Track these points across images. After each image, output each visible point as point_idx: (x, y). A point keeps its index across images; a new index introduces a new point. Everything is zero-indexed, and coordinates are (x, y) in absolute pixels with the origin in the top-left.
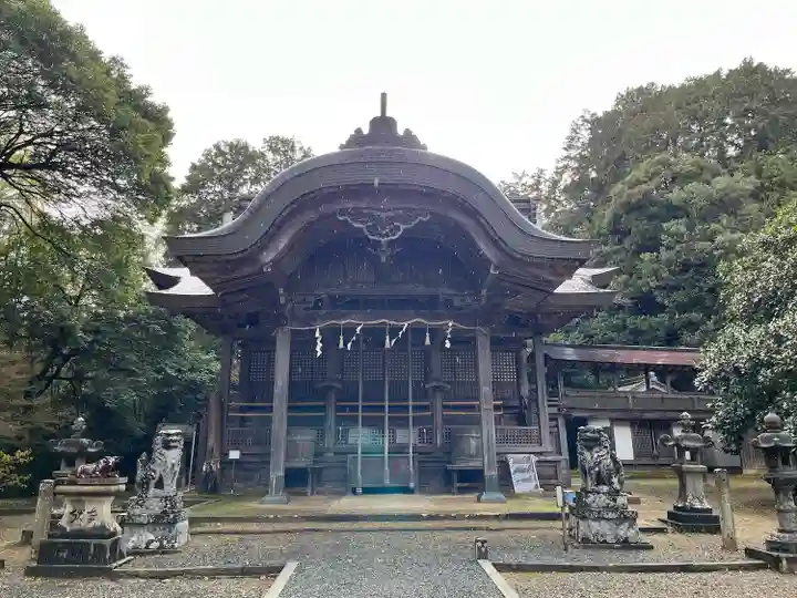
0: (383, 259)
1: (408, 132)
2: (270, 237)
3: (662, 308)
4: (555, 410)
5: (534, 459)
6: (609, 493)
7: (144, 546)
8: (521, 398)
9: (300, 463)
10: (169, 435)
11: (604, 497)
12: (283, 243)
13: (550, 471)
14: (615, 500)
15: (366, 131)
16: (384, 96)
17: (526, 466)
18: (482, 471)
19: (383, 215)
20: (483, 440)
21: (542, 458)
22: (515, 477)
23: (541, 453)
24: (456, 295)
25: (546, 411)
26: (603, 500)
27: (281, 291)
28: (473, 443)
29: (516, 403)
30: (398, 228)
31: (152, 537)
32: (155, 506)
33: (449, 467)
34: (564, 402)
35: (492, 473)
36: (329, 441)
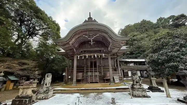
0: (92, 44)
1: (94, 20)
2: (71, 39)
3: (134, 54)
4: (121, 69)
5: (118, 77)
6: (139, 85)
7: (42, 98)
8: (115, 67)
9: (79, 78)
10: (48, 75)
11: (138, 86)
12: (73, 40)
13: (121, 79)
14: (141, 87)
15: (87, 20)
16: (90, 13)
17: (117, 78)
18: (110, 79)
19: (91, 34)
20: (110, 74)
21: (120, 77)
22: (115, 80)
23: (119, 76)
24: (104, 49)
25: (119, 69)
26: (138, 87)
27: (75, 50)
28: (108, 74)
29: (115, 68)
30: (93, 37)
31: (43, 96)
32: (45, 89)
33: (104, 78)
34: (122, 68)
35: (112, 80)
36: (85, 75)
